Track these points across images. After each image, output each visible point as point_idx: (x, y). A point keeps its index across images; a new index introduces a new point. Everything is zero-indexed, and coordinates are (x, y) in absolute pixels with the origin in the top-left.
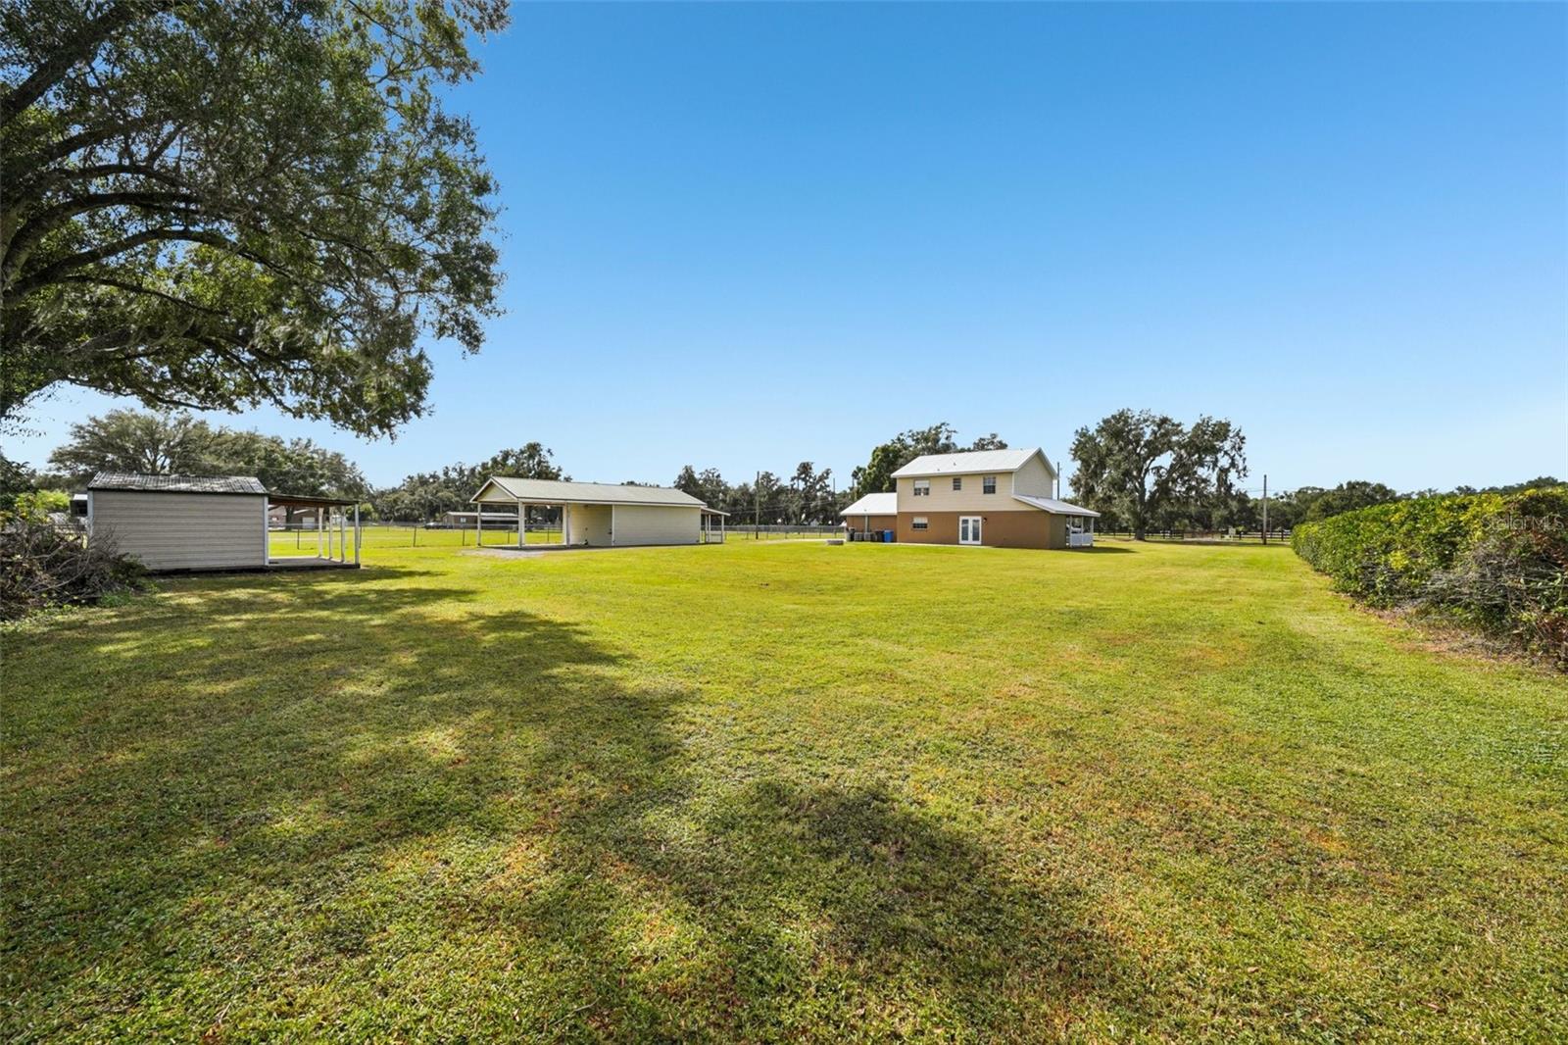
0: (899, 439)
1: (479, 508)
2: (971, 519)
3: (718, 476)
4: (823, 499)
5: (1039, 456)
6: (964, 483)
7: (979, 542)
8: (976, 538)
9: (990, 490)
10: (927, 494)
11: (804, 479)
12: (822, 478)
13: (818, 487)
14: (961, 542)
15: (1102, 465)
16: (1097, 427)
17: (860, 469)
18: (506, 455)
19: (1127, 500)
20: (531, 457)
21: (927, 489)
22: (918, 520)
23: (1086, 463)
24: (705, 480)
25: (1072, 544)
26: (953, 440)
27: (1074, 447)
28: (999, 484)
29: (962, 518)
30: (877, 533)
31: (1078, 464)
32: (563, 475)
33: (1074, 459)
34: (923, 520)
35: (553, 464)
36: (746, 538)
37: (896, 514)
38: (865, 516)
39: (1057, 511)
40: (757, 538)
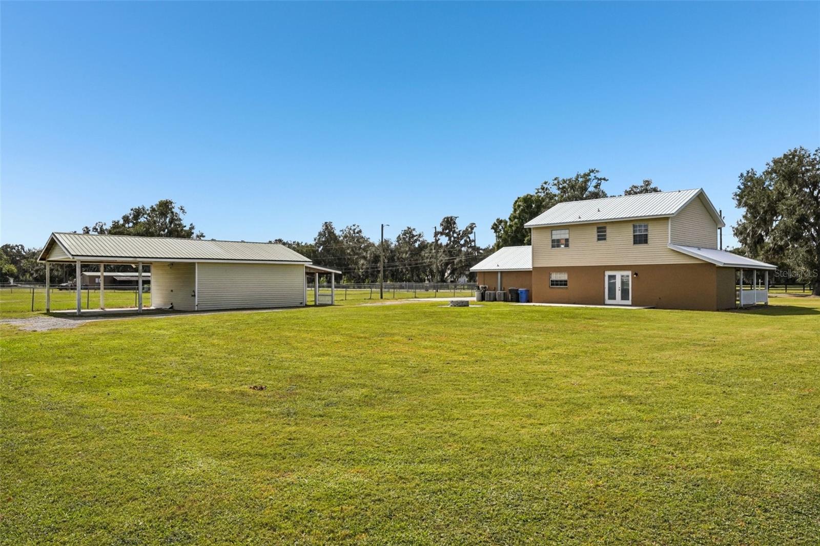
0: (543, 189)
1: (102, 268)
2: (618, 275)
3: (360, 231)
4: (467, 254)
5: (701, 199)
6: (609, 231)
7: (629, 302)
8: (625, 296)
9: (641, 239)
10: (567, 245)
11: (447, 235)
12: (466, 233)
13: (462, 242)
14: (607, 301)
15: (773, 211)
16: (765, 168)
17: (500, 222)
18: (138, 213)
19: (802, 251)
20: (163, 214)
21: (567, 240)
22: (555, 277)
23: (753, 209)
24: (346, 237)
25: (742, 301)
26: (603, 187)
27: (739, 192)
28: (653, 232)
29: (608, 273)
30: (511, 291)
31: (743, 210)
32: (196, 232)
33: (739, 205)
34: (563, 277)
35: (186, 222)
36: (369, 297)
37: (531, 270)
38: (498, 272)
39: (725, 264)
40: (382, 298)
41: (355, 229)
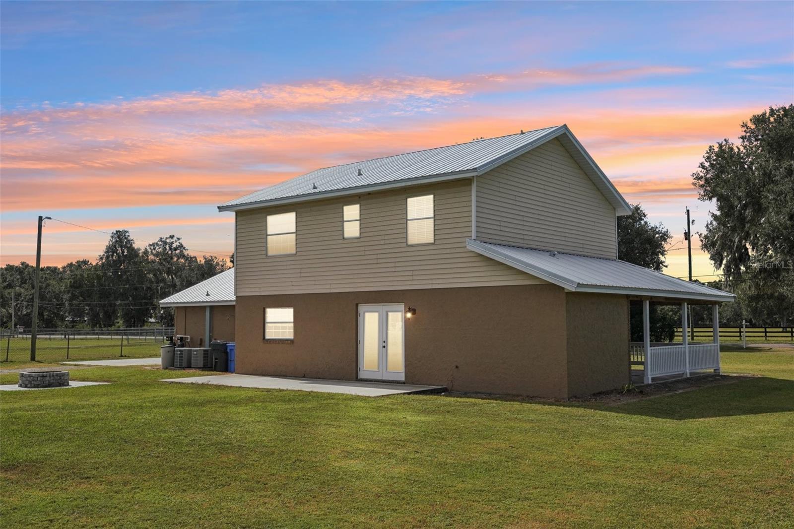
23: (725, 202)
36: (5, 359)
37: (234, 303)
38: (205, 307)
39: (579, 285)
40: (33, 358)
41: (172, 243)
